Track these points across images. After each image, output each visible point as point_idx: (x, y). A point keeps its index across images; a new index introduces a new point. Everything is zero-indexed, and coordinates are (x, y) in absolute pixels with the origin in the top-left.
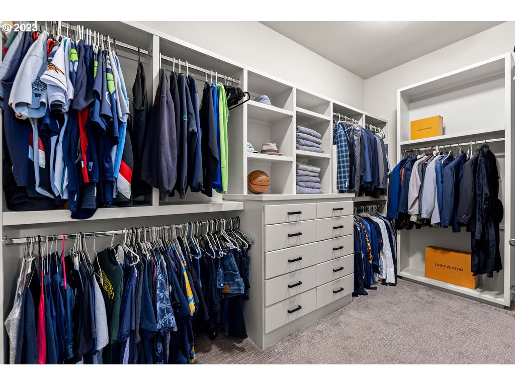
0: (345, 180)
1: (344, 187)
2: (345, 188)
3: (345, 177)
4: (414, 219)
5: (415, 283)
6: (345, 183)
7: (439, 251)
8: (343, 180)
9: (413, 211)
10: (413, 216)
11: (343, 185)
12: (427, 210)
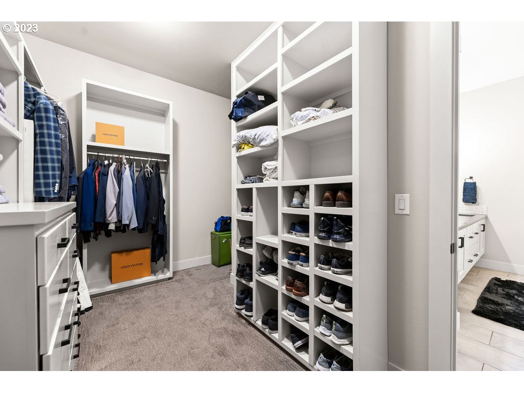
0: (54, 181)
1: (52, 192)
2: (55, 193)
3: (54, 177)
4: (112, 227)
5: (104, 295)
6: (54, 186)
7: (124, 254)
8: (51, 181)
9: (112, 218)
10: (112, 224)
11: (51, 189)
12: (129, 216)
